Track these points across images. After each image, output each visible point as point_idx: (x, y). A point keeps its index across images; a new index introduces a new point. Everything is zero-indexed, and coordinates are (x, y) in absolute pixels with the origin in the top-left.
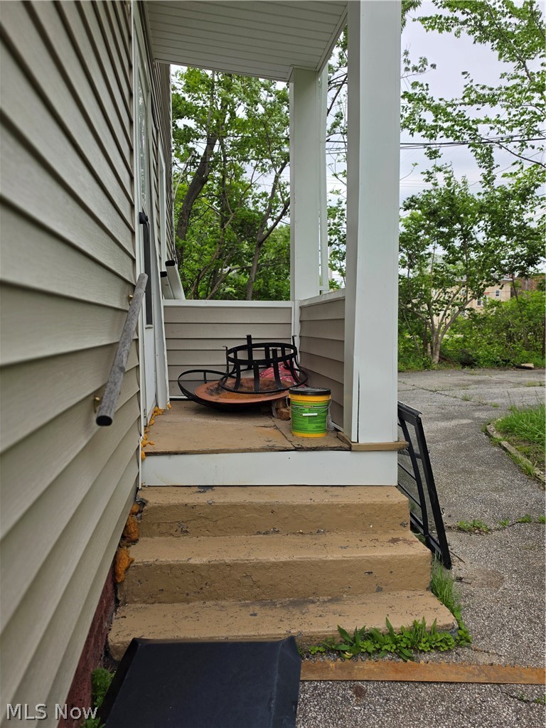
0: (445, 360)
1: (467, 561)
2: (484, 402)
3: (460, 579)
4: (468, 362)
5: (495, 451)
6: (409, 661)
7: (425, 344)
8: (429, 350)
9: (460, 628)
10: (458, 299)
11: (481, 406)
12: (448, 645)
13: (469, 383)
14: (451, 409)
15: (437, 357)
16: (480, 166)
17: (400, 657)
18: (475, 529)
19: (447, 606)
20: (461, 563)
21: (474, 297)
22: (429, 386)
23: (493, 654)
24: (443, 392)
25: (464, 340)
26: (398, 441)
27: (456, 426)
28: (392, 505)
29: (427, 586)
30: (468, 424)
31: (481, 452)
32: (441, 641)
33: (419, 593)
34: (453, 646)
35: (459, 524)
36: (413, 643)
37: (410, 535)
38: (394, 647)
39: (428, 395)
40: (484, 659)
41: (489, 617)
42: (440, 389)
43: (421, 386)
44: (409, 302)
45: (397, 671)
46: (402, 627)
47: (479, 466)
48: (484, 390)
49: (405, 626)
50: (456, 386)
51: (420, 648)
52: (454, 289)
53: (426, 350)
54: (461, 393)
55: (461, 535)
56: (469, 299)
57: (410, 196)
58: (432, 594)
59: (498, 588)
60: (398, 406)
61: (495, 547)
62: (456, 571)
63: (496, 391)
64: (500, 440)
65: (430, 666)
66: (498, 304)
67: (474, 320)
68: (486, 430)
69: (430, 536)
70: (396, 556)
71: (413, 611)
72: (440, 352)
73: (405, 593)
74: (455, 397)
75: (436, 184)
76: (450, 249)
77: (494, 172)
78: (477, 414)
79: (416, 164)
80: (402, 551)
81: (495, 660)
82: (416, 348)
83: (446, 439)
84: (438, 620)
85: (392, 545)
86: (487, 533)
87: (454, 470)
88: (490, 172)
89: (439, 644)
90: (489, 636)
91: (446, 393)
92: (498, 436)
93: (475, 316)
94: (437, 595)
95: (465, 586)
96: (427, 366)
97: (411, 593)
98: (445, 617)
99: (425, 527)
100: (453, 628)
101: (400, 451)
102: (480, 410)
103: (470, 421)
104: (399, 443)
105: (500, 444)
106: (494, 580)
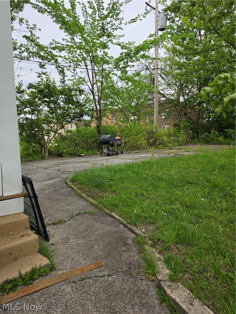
0: (51, 155)
1: (56, 236)
2: (66, 171)
3: (52, 244)
4: (60, 155)
5: (69, 190)
6: (29, 285)
7: (42, 148)
8: (43, 151)
9: (51, 264)
10: (54, 129)
11: (64, 172)
12: (46, 273)
13: (61, 163)
14: (52, 175)
15: (47, 154)
16: (60, 75)
17: (25, 285)
18: (60, 222)
19: (46, 257)
20: (53, 238)
21: (60, 128)
22: (44, 166)
23: (64, 269)
24: (49, 169)
25: (58, 146)
26: (23, 192)
27: (54, 182)
28: (20, 221)
29: (38, 251)
30: (59, 181)
31: (63, 191)
32: (43, 272)
33: (34, 255)
34: (49, 272)
35: (53, 222)
36: (31, 277)
37: (30, 232)
38: (23, 282)
39: (43, 170)
40: (60, 272)
41: (63, 256)
42: (48, 167)
43: (40, 167)
44: (33, 130)
45: (23, 292)
46: (26, 272)
47: (63, 196)
48: (66, 166)
49: (27, 271)
50: (55, 165)
51: (34, 278)
52: (52, 125)
53: (42, 151)
54: (57, 168)
55: (54, 226)
56: (58, 129)
57: (29, 83)
58: (40, 254)
59: (67, 243)
60: (22, 176)
61: (67, 227)
62: (51, 241)
63: (70, 166)
64: (71, 185)
65: (39, 284)
66: (70, 131)
67: (61, 138)
68: (66, 182)
69: (40, 230)
70: (23, 242)
71: (31, 264)
72: (48, 152)
73: (28, 257)
74: (55, 170)
75: (42, 79)
76: (50, 108)
77: (65, 78)
78: (63, 176)
79: (32, 70)
80: (26, 239)
81: (65, 271)
82: (38, 150)
83: (50, 188)
84: (42, 264)
85: (21, 238)
86: (64, 223)
87: (52, 200)
88: (64, 78)
89: (42, 274)
90: (63, 263)
91: (51, 168)
92: (70, 183)
93: (62, 136)
94: (42, 254)
95: (55, 246)
96: (43, 158)
97: (31, 256)
98: (45, 261)
99: (38, 227)
100: (48, 265)
101: (25, 196)
102: (64, 174)
103: (60, 179)
104: (23, 193)
105: (70, 186)
106: (66, 240)
